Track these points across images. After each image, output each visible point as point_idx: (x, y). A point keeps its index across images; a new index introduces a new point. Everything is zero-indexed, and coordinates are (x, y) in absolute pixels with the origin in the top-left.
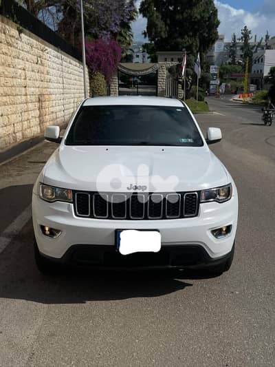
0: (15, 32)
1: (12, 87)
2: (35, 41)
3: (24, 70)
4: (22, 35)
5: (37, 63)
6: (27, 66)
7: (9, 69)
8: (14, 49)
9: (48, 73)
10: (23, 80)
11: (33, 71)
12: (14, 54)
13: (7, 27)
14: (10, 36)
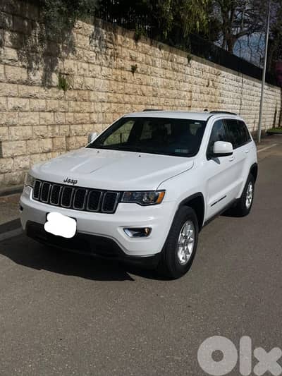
0: (184, 60)
1: (173, 106)
2: (208, 67)
3: (191, 92)
4: (193, 62)
5: (207, 86)
6: (194, 88)
7: (171, 91)
8: (181, 74)
9: (221, 95)
10: (187, 101)
11: (201, 93)
12: (179, 78)
13: (175, 55)
14: (178, 63)
